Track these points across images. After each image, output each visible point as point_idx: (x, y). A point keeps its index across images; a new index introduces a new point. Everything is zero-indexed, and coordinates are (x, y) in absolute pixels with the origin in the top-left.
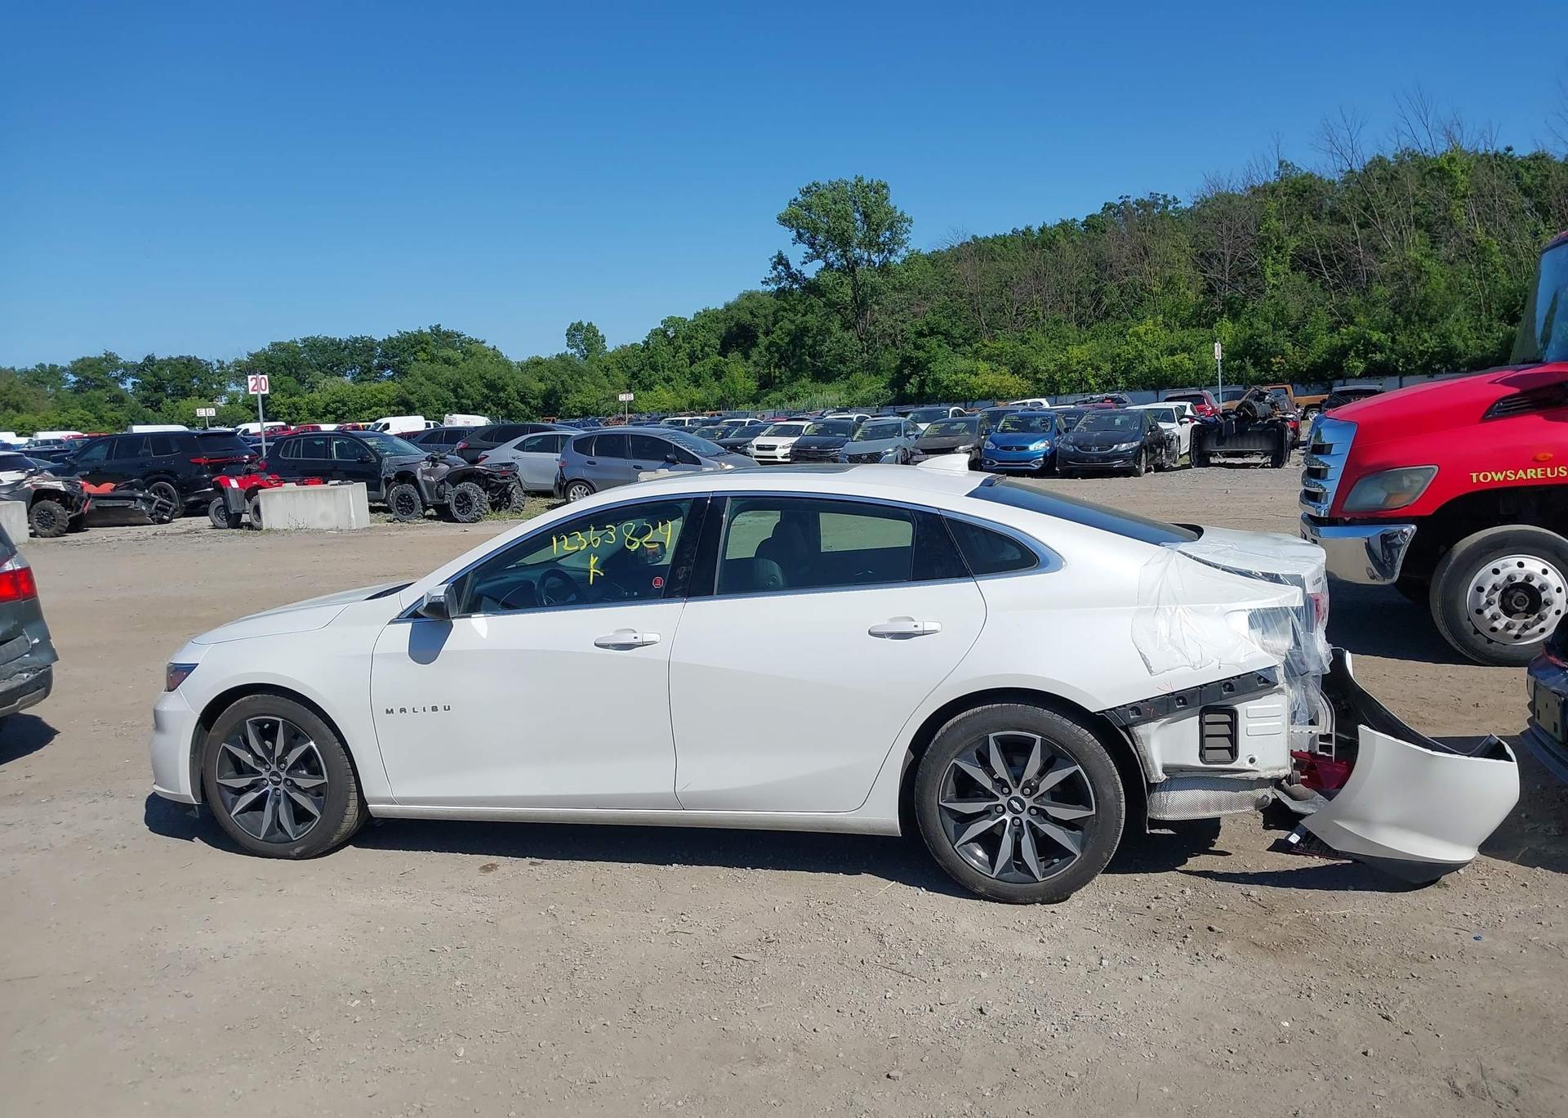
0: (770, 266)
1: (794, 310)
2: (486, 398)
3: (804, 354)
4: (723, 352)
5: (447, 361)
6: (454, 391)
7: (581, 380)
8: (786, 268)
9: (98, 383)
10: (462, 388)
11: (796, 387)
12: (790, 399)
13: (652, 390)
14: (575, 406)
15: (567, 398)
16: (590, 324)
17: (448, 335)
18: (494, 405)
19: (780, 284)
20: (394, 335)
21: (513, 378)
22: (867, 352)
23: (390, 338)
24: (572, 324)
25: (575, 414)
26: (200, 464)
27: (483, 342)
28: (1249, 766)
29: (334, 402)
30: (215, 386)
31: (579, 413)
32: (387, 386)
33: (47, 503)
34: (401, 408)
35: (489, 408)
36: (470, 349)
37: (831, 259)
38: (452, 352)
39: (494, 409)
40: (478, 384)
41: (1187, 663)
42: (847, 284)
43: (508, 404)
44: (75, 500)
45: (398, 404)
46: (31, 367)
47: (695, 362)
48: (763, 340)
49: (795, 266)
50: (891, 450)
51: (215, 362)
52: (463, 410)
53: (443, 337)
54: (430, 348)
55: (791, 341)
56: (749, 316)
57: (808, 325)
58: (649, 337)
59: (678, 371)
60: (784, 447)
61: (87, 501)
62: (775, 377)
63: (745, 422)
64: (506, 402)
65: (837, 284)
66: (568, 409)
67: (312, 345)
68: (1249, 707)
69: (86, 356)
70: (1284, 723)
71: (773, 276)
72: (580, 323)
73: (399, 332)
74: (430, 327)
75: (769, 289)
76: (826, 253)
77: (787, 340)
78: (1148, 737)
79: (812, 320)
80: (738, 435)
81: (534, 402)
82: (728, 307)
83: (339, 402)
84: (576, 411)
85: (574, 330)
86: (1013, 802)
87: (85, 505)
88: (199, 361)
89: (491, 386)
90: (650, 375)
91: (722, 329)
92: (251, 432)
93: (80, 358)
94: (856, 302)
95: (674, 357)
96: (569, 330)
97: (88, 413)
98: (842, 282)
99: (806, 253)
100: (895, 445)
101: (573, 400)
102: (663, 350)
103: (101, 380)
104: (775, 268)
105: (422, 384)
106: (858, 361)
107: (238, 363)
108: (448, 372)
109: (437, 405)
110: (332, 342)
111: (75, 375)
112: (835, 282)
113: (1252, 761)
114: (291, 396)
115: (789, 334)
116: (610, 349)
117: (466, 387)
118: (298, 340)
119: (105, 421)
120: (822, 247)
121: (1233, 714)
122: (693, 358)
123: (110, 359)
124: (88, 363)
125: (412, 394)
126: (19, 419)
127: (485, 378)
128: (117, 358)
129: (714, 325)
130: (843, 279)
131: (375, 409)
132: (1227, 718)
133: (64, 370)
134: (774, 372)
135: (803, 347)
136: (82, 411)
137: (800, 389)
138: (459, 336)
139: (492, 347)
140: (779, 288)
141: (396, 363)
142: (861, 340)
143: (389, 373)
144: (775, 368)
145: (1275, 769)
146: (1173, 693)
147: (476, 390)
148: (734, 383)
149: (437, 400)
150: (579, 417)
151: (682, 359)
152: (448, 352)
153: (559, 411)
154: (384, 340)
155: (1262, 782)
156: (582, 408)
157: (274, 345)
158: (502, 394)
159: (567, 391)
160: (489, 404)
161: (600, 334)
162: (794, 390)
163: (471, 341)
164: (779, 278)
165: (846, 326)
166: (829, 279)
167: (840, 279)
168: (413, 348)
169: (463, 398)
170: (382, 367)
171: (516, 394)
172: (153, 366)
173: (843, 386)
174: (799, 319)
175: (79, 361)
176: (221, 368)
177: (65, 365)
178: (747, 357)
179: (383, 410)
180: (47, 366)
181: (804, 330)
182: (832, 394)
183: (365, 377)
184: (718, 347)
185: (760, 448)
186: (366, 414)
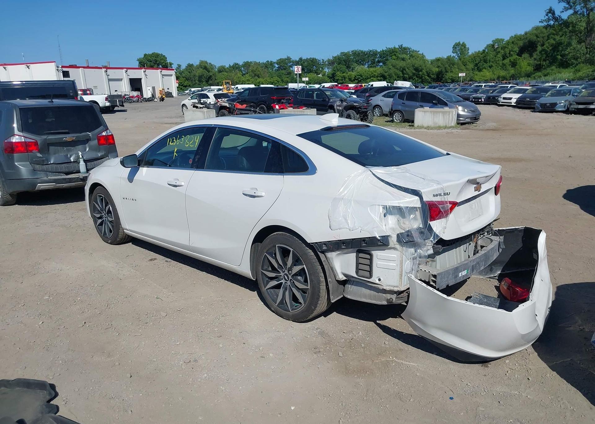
0: (545, 14)
1: (557, 34)
2: (414, 74)
3: (558, 55)
4: (520, 54)
5: (403, 59)
6: (402, 72)
7: (453, 67)
8: (552, 15)
9: (284, 67)
10: (405, 70)
11: (549, 70)
12: (545, 76)
13: (482, 71)
14: (449, 78)
15: (446, 75)
16: (463, 43)
17: (405, 49)
18: (417, 77)
19: (549, 22)
20: (384, 49)
21: (425, 66)
22: (589, 54)
23: (383, 50)
24: (456, 43)
25: (449, 81)
26: (274, 99)
27: (418, 51)
28: (377, 282)
29: (358, 76)
30: (320, 69)
31: (450, 81)
32: (379, 69)
33: (223, 111)
34: (382, 78)
35: (415, 79)
36: (413, 54)
37: (577, 9)
38: (405, 55)
39: (417, 79)
40: (412, 69)
41: (347, 226)
42: (583, 21)
43: (422, 77)
44: (232, 110)
45: (381, 77)
46: (265, 62)
47: (505, 59)
48: (539, 48)
49: (557, 13)
50: (563, 102)
51: (322, 60)
52: (405, 79)
53: (404, 50)
54: (397, 54)
55: (552, 49)
56: (535, 38)
57: (562, 41)
58: (486, 48)
59: (496, 63)
60: (516, 98)
61: (236, 111)
62: (543, 65)
63: (508, 87)
64: (422, 76)
65: (578, 21)
66: (446, 79)
67: (355, 53)
68: (379, 254)
69: (281, 58)
70: (397, 265)
71: (546, 18)
72: (459, 43)
73: (387, 48)
74: (399, 46)
75: (542, 25)
76: (575, 6)
77: (551, 48)
78: (332, 259)
79: (565, 39)
80: (498, 92)
81: (433, 76)
82: (526, 33)
83: (359, 75)
84: (449, 80)
85: (456, 45)
86: (285, 275)
87: (235, 112)
88: (316, 59)
89: (417, 69)
90: (483, 65)
91: (521, 43)
92: (325, 86)
93: (280, 58)
94: (587, 29)
95: (495, 56)
96: (454, 46)
97: (279, 78)
98: (581, 20)
99: (565, 7)
100: (565, 100)
101: (449, 75)
102: (491, 54)
103: (285, 67)
104: (547, 15)
105: (390, 69)
106: (583, 58)
107: (329, 60)
108: (402, 64)
109: (395, 77)
110: (362, 52)
111: (277, 64)
112: (577, 20)
113: (380, 280)
114: (343, 73)
115: (552, 46)
116: (470, 54)
117: (407, 70)
118: (350, 51)
119: (284, 82)
120: (573, 3)
121: (371, 255)
122: (504, 58)
123: (289, 59)
124: (282, 60)
125: (386, 72)
126: (259, 80)
127: (414, 66)
128: (291, 59)
129: (518, 41)
130: (582, 19)
131: (372, 78)
132: (368, 257)
133: (275, 63)
134: (543, 63)
135: (558, 51)
136: (277, 78)
137: (551, 71)
138: (409, 49)
139: (421, 53)
140: (548, 24)
141: (384, 60)
142: (586, 48)
143: (381, 64)
144: (543, 61)
145: (392, 286)
146: (341, 240)
147: (410, 71)
148: (521, 68)
149: (395, 75)
150: (450, 82)
151: (499, 57)
152: (404, 56)
153: (442, 80)
154: (381, 51)
155: (384, 291)
156: (452, 79)
157: (342, 53)
158: (420, 73)
159: (447, 72)
160: (415, 77)
161: (467, 47)
162: (547, 72)
163: (413, 51)
164: (549, 20)
165: (580, 42)
166: (574, 19)
167: (580, 19)
168: (391, 54)
169: (405, 74)
170: (379, 62)
171: (426, 73)
172: (301, 61)
173: (573, 70)
174: (558, 38)
175: (279, 60)
176: (323, 62)
177: (275, 61)
178: (531, 56)
179: (375, 79)
180: (269, 61)
181: (560, 44)
182: (567, 74)
183: (372, 66)
184: (518, 52)
185: (504, 98)
186: (368, 80)
